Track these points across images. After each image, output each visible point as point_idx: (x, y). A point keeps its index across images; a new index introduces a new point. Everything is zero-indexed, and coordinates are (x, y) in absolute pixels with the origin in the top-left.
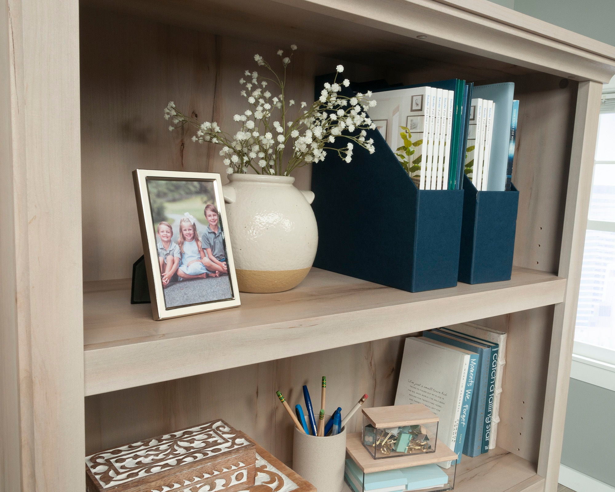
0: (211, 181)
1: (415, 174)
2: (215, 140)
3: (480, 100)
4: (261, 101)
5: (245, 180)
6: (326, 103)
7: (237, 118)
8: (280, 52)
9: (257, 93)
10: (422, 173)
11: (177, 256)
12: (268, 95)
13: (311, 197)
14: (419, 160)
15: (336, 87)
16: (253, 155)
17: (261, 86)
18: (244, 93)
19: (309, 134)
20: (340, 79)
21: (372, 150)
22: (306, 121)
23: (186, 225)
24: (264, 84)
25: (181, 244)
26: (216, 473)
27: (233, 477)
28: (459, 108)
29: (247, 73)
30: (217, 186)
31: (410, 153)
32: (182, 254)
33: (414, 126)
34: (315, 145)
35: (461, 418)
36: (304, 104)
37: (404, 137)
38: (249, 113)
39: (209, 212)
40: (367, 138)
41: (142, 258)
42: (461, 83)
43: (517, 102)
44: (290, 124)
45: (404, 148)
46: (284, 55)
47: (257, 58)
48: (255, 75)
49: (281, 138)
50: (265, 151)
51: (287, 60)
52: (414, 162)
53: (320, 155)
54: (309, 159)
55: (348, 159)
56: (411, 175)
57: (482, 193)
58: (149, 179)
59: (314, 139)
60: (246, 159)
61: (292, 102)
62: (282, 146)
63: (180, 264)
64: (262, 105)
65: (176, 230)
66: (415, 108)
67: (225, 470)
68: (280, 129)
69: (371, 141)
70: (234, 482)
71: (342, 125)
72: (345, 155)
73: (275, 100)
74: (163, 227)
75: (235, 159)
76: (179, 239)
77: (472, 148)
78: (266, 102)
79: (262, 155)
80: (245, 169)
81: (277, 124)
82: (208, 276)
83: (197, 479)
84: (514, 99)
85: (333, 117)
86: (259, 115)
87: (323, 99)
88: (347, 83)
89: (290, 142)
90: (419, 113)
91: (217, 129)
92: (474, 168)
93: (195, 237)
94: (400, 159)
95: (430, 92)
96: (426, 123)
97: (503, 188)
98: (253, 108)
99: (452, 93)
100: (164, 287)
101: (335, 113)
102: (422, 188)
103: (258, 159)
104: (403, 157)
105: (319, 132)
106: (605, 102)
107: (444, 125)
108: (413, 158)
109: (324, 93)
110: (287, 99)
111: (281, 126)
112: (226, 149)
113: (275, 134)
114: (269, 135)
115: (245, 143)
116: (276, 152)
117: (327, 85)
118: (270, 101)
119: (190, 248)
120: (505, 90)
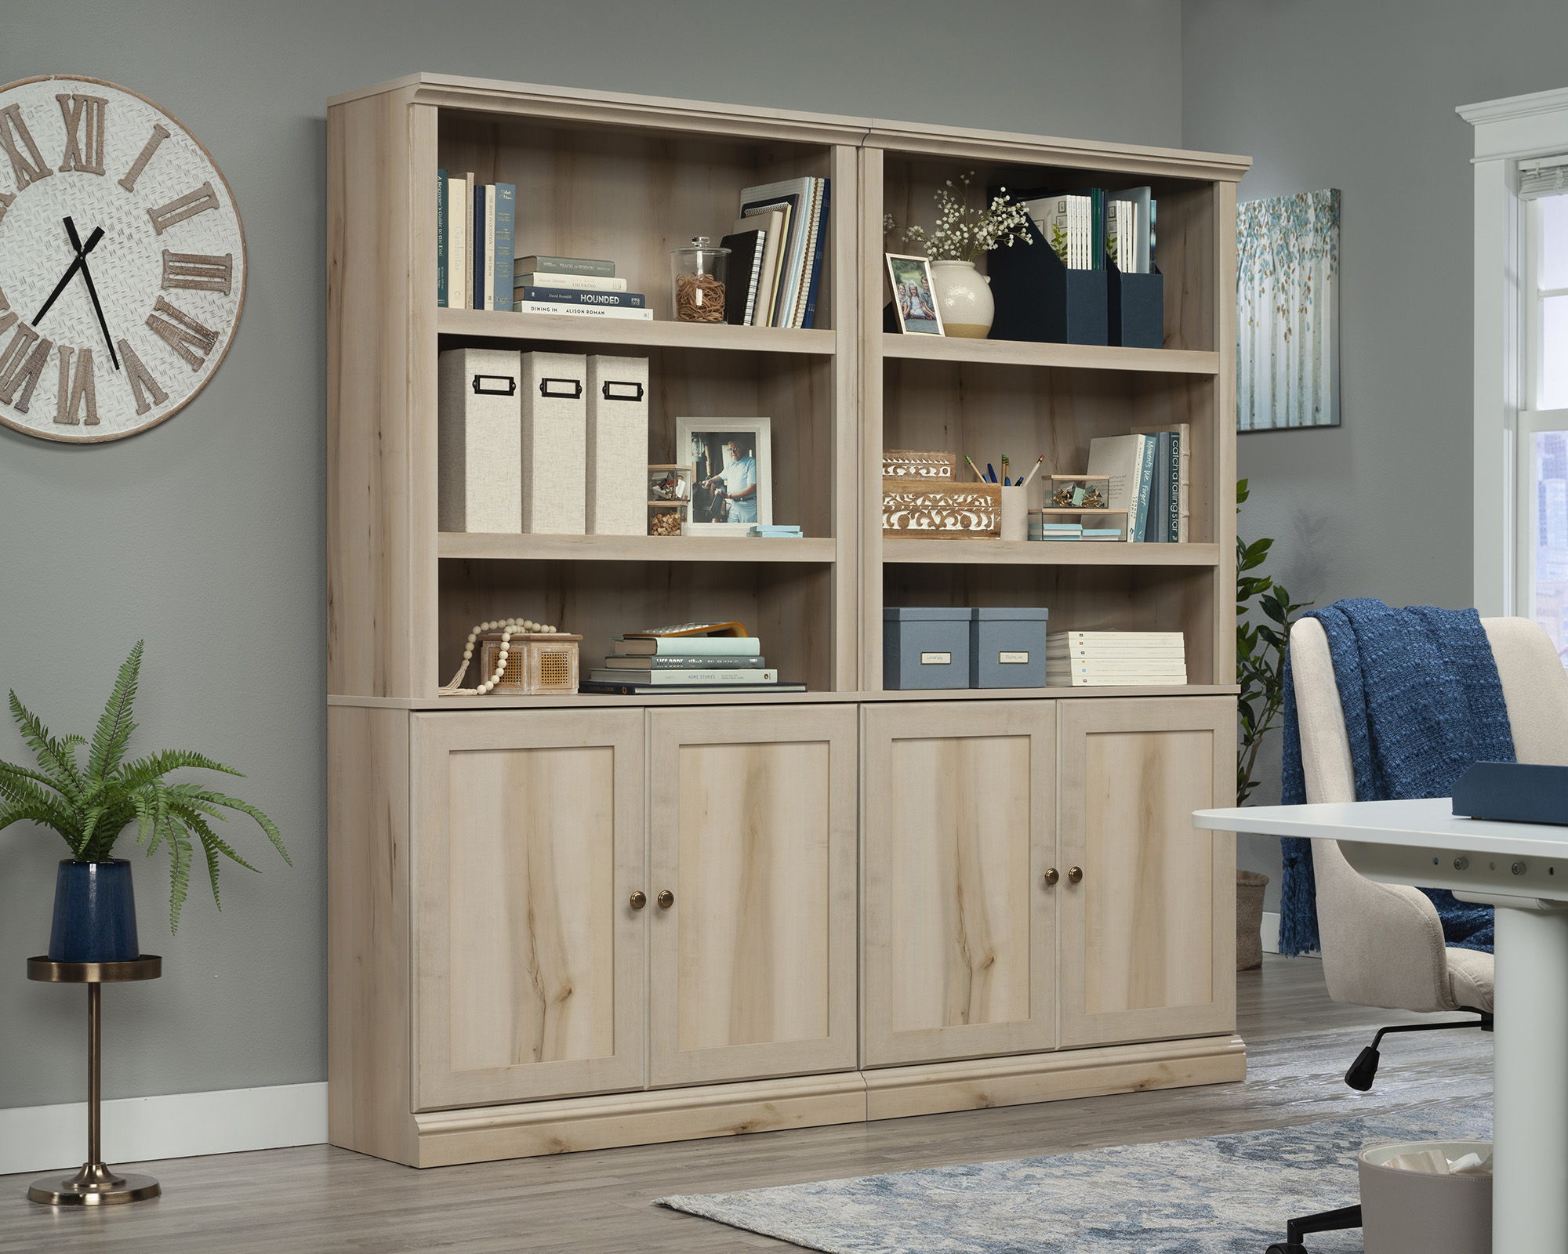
0: (924, 262)
1: (1064, 257)
2: (919, 239)
3: (1118, 202)
4: (952, 211)
5: (942, 265)
6: (996, 210)
7: (939, 222)
8: (962, 177)
9: (949, 206)
10: (1069, 256)
11: (909, 304)
12: (956, 206)
13: (988, 279)
14: (1066, 247)
15: (1001, 201)
16: (946, 247)
17: (951, 201)
18: (940, 206)
19: (985, 230)
20: (1003, 195)
21: (1031, 242)
22: (982, 224)
23: (912, 287)
24: (953, 199)
25: (910, 297)
26: (930, 462)
27: (941, 470)
28: (1097, 208)
29: (939, 192)
30: (927, 265)
31: (1060, 243)
32: (911, 303)
33: (1061, 224)
34: (989, 238)
35: (1140, 498)
36: (981, 212)
37: (1055, 232)
38: (945, 219)
39: (923, 281)
40: (1027, 234)
41: (891, 303)
42: (1097, 191)
43: (1154, 202)
44: (971, 226)
45: (1056, 240)
46: (965, 178)
47: (949, 183)
48: (945, 193)
49: (966, 235)
50: (955, 245)
51: (967, 182)
52: (1063, 249)
53: (992, 245)
54: (985, 248)
55: (1010, 245)
56: (1062, 259)
57: (1127, 274)
58: (892, 259)
59: (989, 233)
60: (941, 250)
61: (972, 211)
62: (966, 241)
63: (911, 308)
64: (953, 214)
65: (907, 289)
66: (1061, 210)
67: (936, 462)
68: (965, 229)
69: (1030, 235)
70: (941, 474)
71: (1006, 223)
72: (1008, 243)
73: (962, 210)
74: (901, 287)
75: (935, 250)
76: (909, 294)
77: (1115, 240)
78: (955, 212)
79: (952, 247)
80: (939, 258)
81: (962, 226)
82: (926, 318)
83: (918, 462)
84: (1152, 199)
85: (1000, 219)
86: (951, 220)
87: (993, 208)
88: (1008, 198)
89: (973, 237)
90: (1064, 214)
91: (922, 231)
92: (1119, 255)
93: (917, 295)
94: (1053, 248)
95: (1070, 199)
96: (1069, 221)
97: (1148, 271)
98: (947, 215)
99: (1089, 198)
100: (905, 320)
101: (1001, 216)
102: (1069, 267)
103: (950, 250)
104: (1055, 246)
105: (991, 228)
106: (1539, 174)
107: (1084, 222)
108: (1062, 246)
109: (994, 204)
110: (968, 209)
111: (965, 226)
112: (929, 243)
113: (962, 232)
114: (958, 233)
115: (940, 239)
116: (961, 246)
117: (996, 199)
118: (958, 210)
119: (915, 300)
120: (1143, 193)
